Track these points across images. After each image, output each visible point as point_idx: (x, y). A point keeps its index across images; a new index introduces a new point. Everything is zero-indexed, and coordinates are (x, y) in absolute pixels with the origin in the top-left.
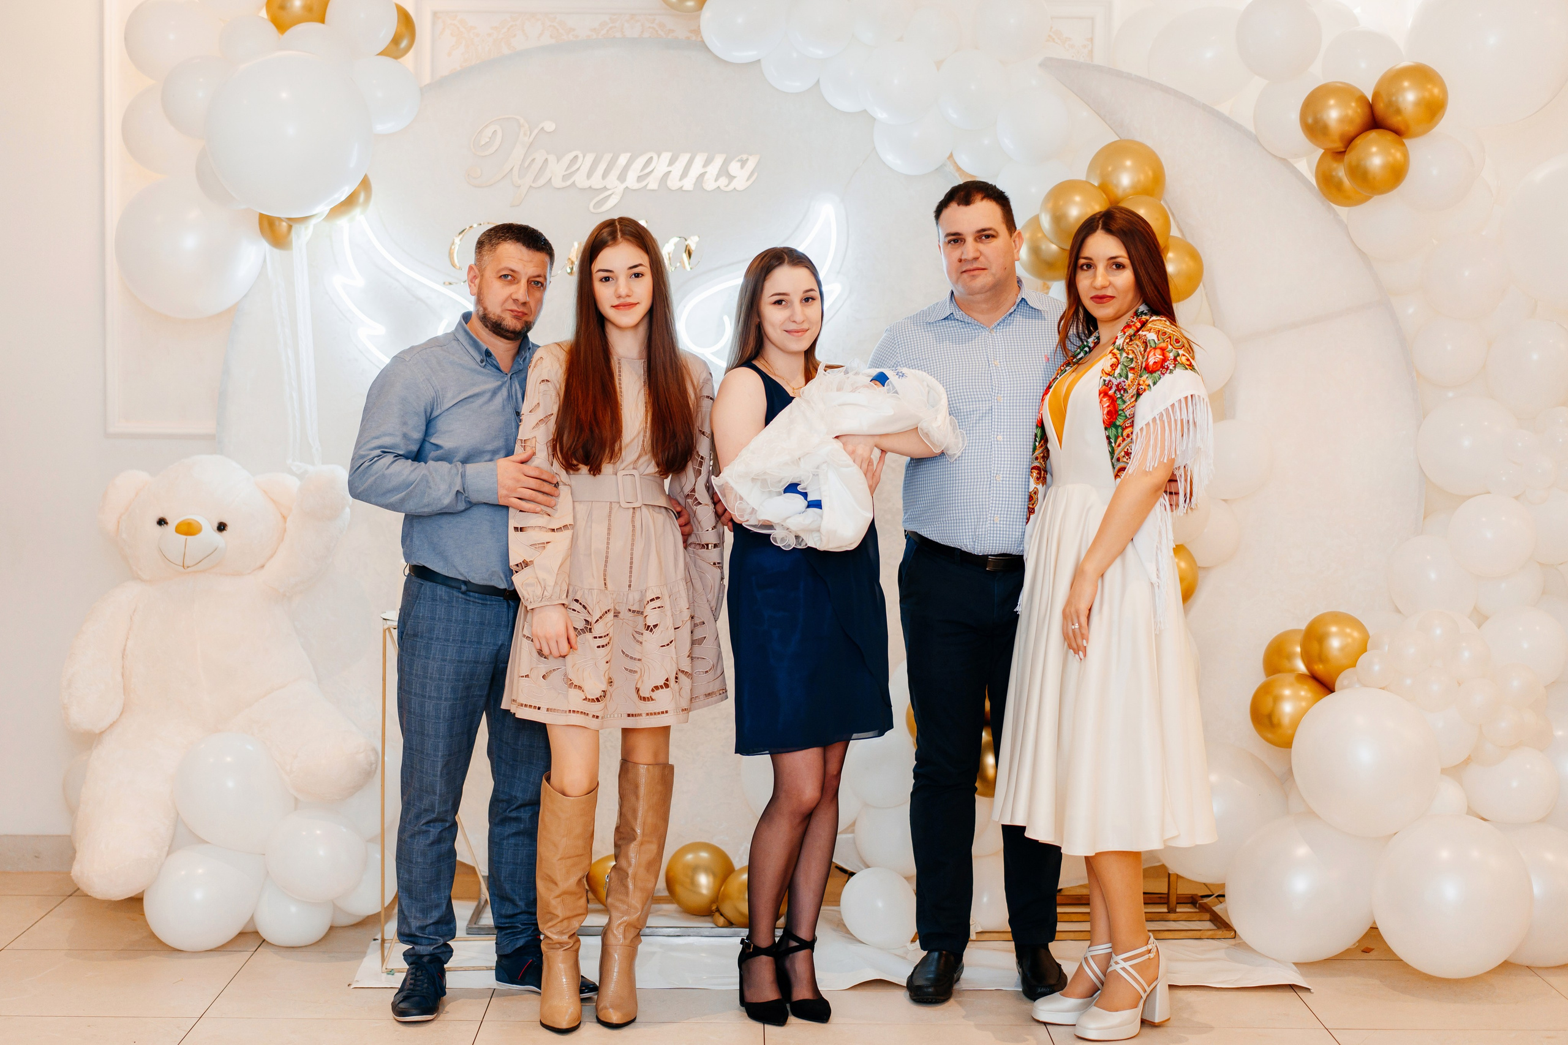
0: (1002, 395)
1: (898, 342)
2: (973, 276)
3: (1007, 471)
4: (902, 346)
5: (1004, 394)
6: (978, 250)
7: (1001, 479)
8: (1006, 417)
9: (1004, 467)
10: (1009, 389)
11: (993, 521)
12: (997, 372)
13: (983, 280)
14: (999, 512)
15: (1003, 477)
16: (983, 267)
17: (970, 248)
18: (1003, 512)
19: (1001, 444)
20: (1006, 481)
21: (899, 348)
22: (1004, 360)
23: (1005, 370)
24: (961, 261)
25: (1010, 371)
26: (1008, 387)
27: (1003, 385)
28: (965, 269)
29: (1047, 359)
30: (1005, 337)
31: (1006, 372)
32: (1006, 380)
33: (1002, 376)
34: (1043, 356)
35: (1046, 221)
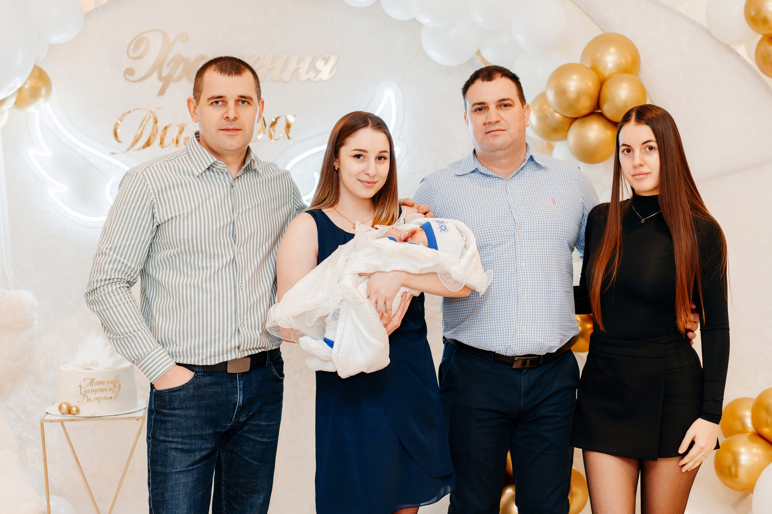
0: (522, 231)
1: (435, 190)
2: (495, 135)
3: (530, 291)
4: (438, 193)
5: (524, 230)
6: (498, 116)
7: (526, 298)
8: (526, 248)
9: (527, 288)
10: (528, 226)
11: (522, 331)
12: (517, 213)
13: (502, 139)
14: (526, 324)
15: (527, 296)
16: (503, 128)
17: (493, 113)
18: (528, 324)
19: (524, 270)
20: (530, 299)
21: (436, 194)
22: (521, 204)
23: (523, 211)
24: (485, 124)
25: (527, 212)
26: (526, 225)
27: (523, 223)
28: (488, 131)
29: (554, 202)
30: (519, 186)
31: (524, 213)
32: (524, 219)
33: (521, 217)
34: (551, 200)
35: (551, 96)
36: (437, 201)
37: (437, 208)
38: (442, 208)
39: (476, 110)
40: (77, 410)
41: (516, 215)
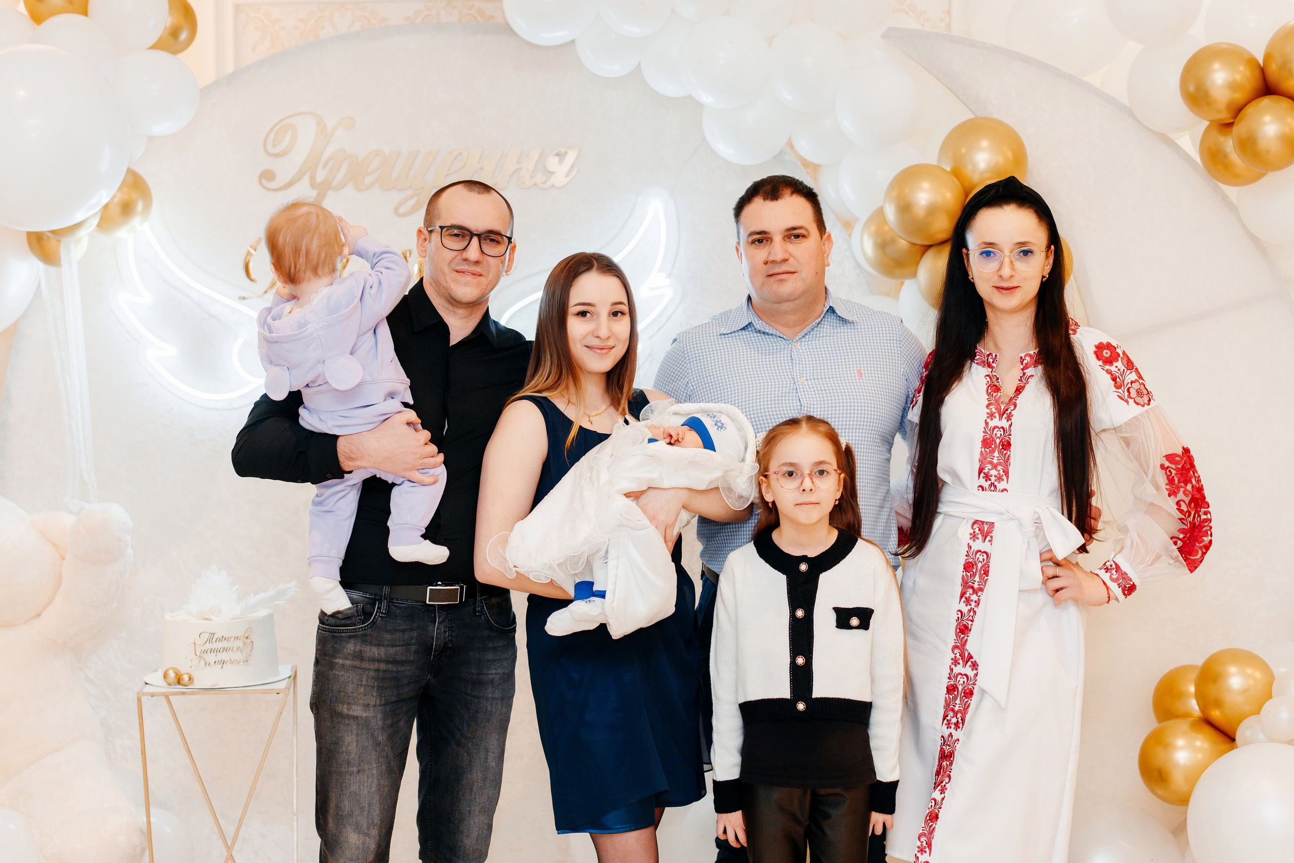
1: (689, 356)
2: (781, 280)
4: (693, 361)
6: (786, 251)
10: (819, 410)
12: (804, 391)
13: (790, 286)
16: (792, 270)
17: (778, 248)
21: (690, 362)
22: (812, 377)
23: (813, 388)
24: (766, 263)
25: (819, 389)
26: (817, 408)
27: (812, 406)
28: (771, 273)
29: (860, 375)
30: (811, 350)
31: (814, 391)
32: (815, 399)
33: (810, 396)
34: (856, 372)
35: (891, 213)
36: (692, 372)
37: (691, 383)
38: (698, 383)
39: (753, 242)
40: (190, 679)
41: (803, 393)
